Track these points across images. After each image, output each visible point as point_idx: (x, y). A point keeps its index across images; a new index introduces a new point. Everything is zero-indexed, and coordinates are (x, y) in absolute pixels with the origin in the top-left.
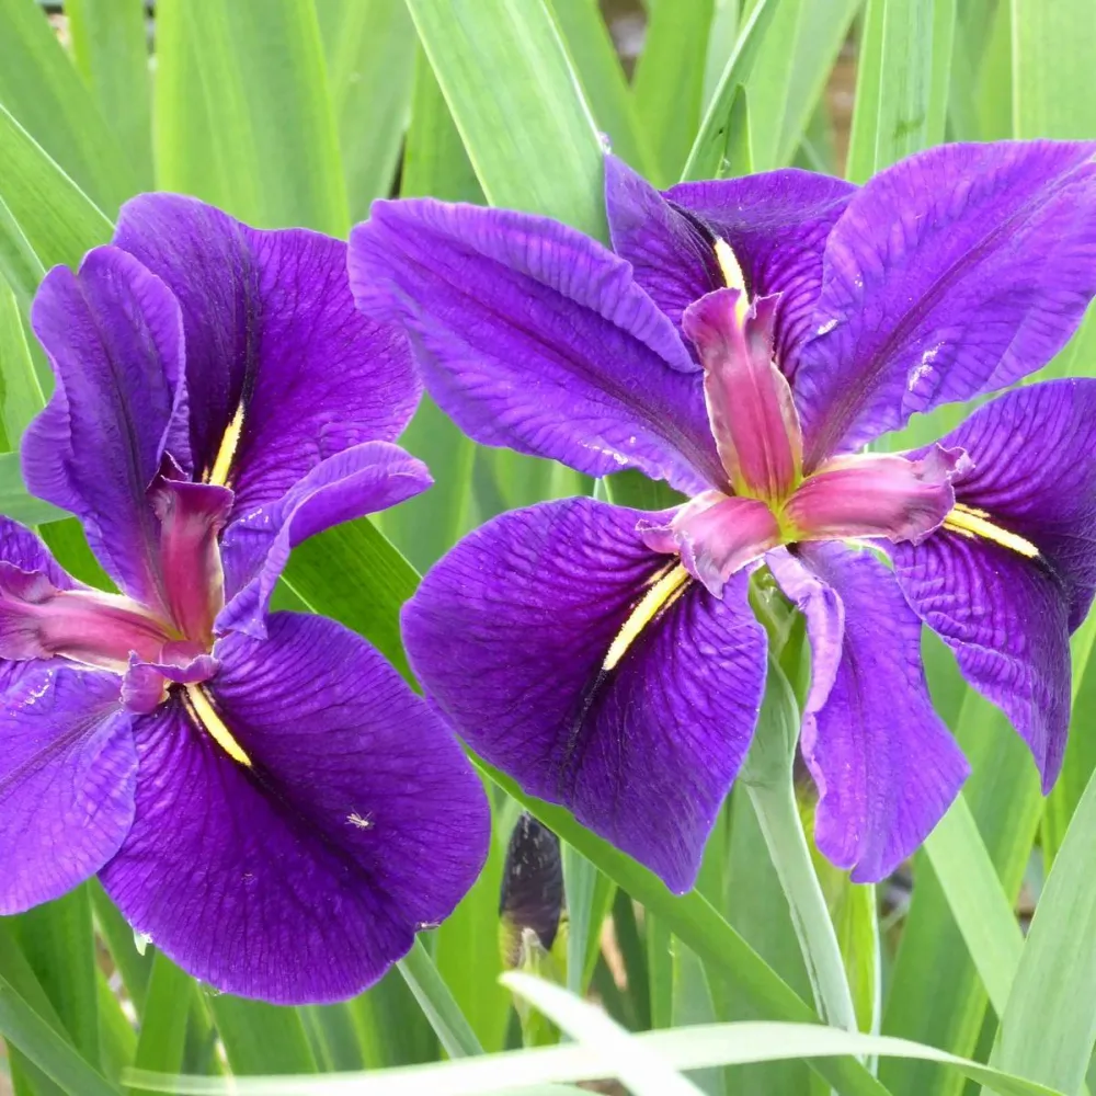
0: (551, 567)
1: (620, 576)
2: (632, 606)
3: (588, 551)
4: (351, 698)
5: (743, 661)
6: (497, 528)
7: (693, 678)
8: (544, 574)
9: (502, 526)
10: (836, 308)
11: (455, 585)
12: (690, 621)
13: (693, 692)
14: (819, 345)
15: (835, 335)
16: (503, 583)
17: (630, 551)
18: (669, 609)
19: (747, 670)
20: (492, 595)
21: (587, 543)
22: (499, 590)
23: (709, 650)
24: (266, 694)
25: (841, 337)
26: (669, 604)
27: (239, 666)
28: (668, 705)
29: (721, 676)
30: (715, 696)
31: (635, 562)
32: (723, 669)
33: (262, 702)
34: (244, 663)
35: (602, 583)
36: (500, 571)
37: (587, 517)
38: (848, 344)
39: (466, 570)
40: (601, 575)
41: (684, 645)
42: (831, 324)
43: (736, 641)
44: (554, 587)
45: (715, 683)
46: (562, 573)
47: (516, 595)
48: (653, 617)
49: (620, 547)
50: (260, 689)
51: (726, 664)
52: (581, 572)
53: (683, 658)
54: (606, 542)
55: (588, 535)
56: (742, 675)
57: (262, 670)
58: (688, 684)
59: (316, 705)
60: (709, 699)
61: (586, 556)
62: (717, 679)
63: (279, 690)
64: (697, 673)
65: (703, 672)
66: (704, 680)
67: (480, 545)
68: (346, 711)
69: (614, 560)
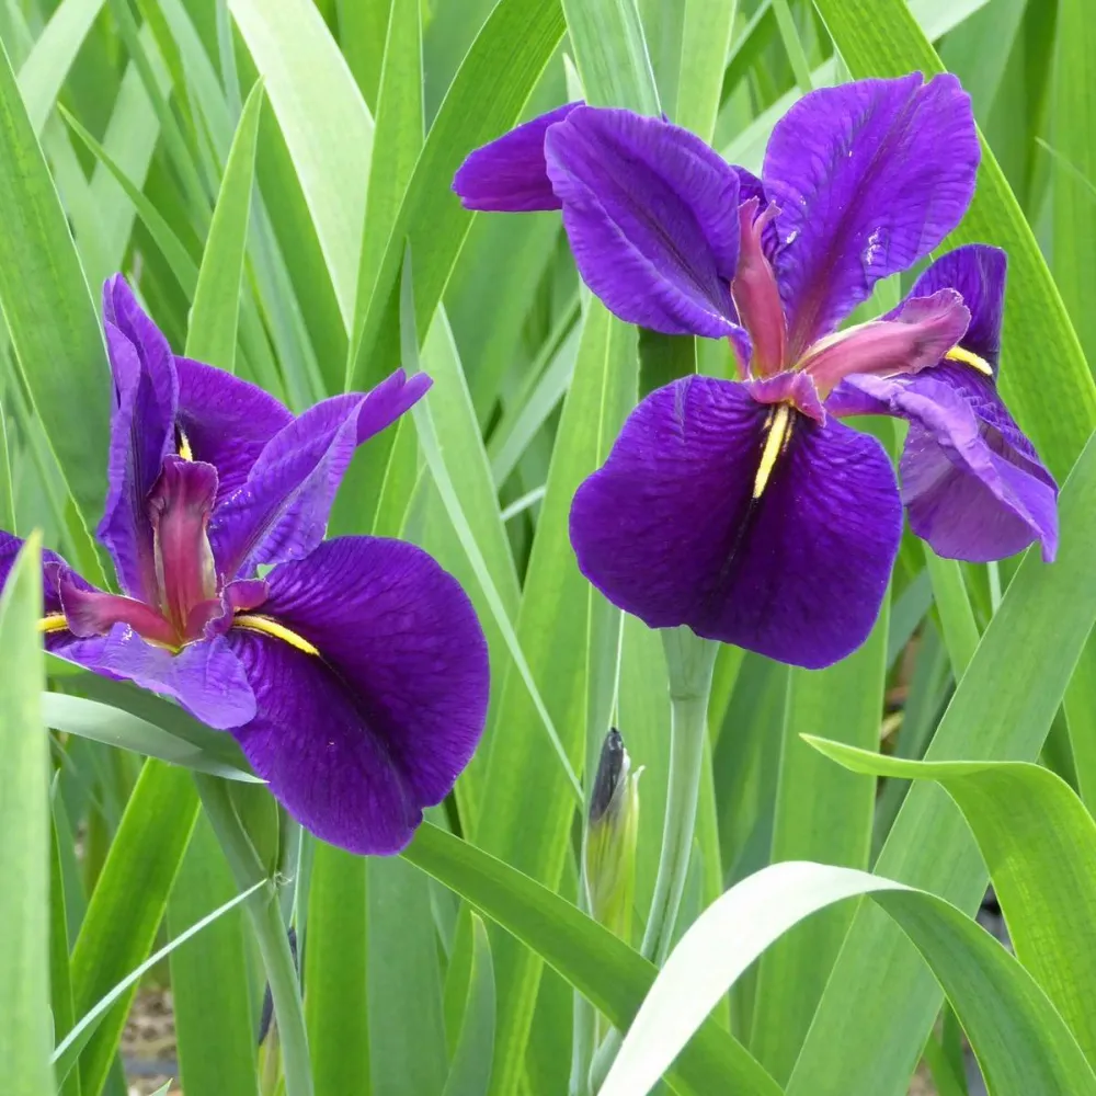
0: (697, 429)
1: (744, 426)
2: (761, 445)
3: (716, 412)
4: (396, 583)
5: (871, 462)
6: (650, 404)
7: (835, 482)
8: (694, 434)
9: (653, 403)
10: (793, 223)
11: (635, 452)
12: (812, 447)
13: (840, 491)
14: (785, 254)
15: (796, 245)
16: (668, 444)
17: (743, 407)
18: (790, 443)
19: (876, 466)
20: (662, 454)
21: (712, 406)
22: (666, 450)
23: (840, 460)
24: (320, 599)
25: (800, 246)
26: (787, 440)
27: (289, 588)
28: (822, 506)
29: (855, 474)
30: (860, 490)
31: (751, 415)
32: (856, 471)
33: (316, 607)
34: (292, 585)
35: (733, 432)
36: (663, 436)
37: (707, 388)
38: (807, 251)
39: (640, 440)
40: (732, 427)
41: (816, 462)
42: (794, 234)
43: (856, 450)
44: (703, 442)
45: (854, 481)
46: (703, 431)
47: (680, 452)
48: (781, 450)
49: (737, 405)
50: (315, 597)
51: (858, 467)
52: (715, 428)
53: (819, 471)
54: (725, 404)
55: (712, 400)
56: (874, 471)
57: (309, 586)
58: (832, 487)
59: (366, 597)
60: (853, 493)
61: (716, 417)
62: (853, 477)
63: (330, 595)
64: (837, 477)
65: (842, 476)
66: (847, 481)
67: (642, 419)
68: (393, 595)
69: (734, 416)
